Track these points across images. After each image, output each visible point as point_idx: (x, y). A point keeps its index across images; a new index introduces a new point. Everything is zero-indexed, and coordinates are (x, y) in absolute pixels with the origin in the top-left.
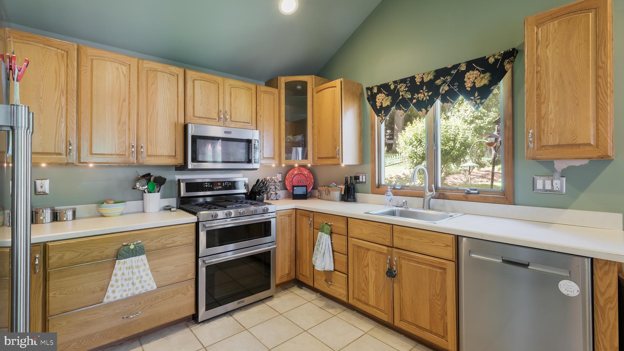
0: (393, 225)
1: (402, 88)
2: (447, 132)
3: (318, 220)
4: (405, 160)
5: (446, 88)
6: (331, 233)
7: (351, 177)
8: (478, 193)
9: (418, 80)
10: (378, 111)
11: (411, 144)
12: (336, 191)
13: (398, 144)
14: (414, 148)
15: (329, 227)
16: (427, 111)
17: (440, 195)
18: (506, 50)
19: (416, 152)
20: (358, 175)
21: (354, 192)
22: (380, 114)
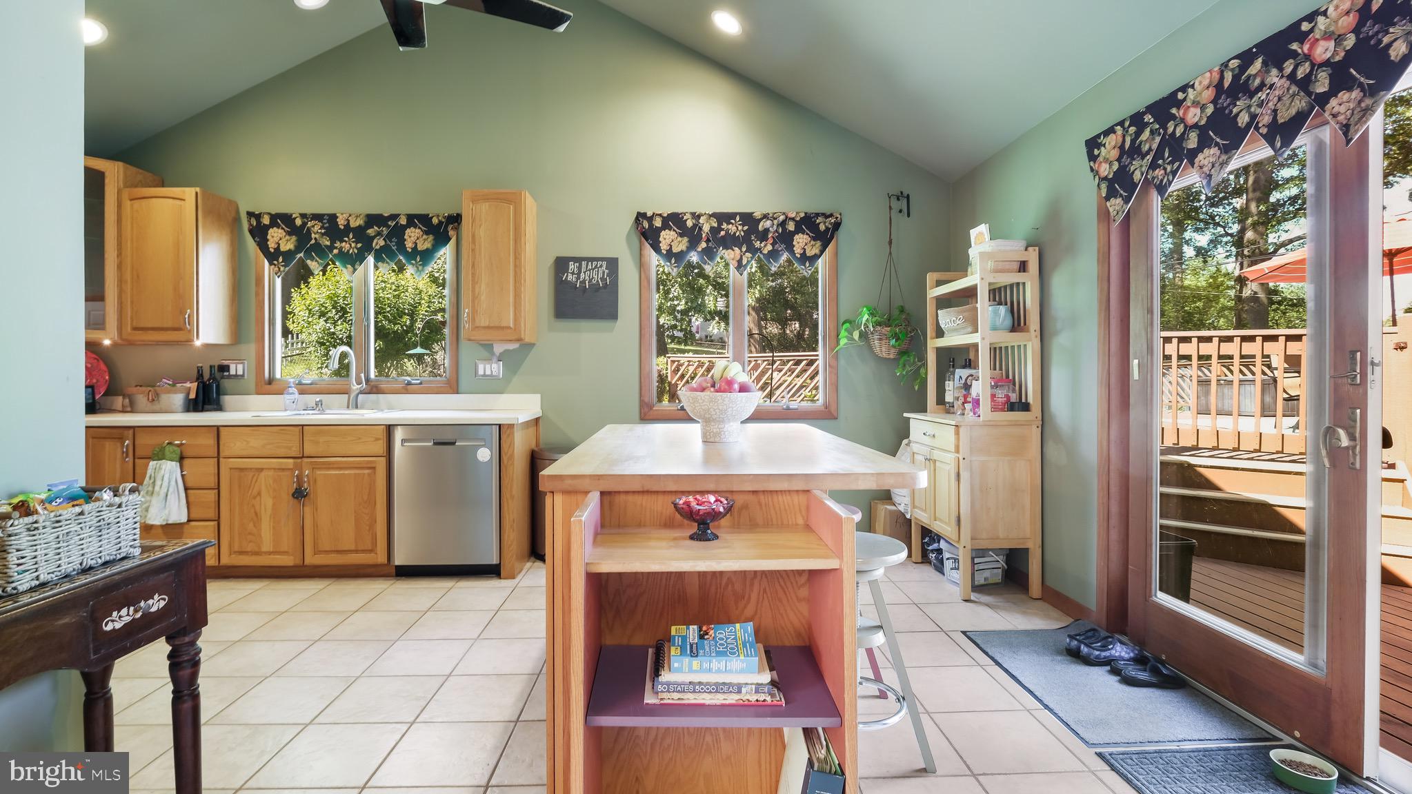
0: (303, 426)
1: (316, 228)
2: (398, 296)
3: (144, 440)
4: (309, 350)
5: (382, 243)
6: (181, 459)
7: (211, 367)
8: (421, 383)
9: (341, 222)
10: (272, 256)
11: (324, 316)
12: (176, 393)
13: (290, 313)
14: (328, 325)
15: (176, 448)
16: (355, 270)
17: (372, 389)
18: (451, 213)
19: (334, 333)
20: (226, 363)
21: (218, 394)
22: (275, 262)
